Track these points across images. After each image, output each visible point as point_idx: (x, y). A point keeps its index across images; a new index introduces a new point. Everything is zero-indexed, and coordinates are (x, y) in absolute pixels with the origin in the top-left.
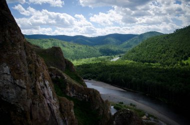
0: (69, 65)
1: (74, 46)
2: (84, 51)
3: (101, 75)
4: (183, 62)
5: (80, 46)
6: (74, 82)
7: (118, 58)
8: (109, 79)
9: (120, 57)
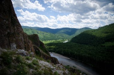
0: (42, 44)
1: (44, 34)
2: (49, 36)
5: (47, 33)
6: (45, 53)
7: (68, 41)
8: (62, 52)
9: (68, 40)
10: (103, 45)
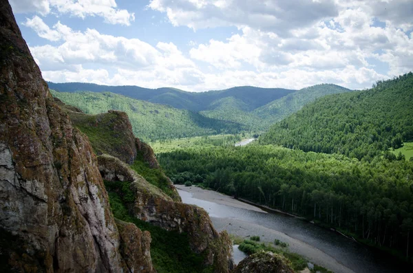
1: (157, 112)
2: (178, 123)
3: (212, 176)
4: (392, 151)
5: (169, 111)
6: (154, 190)
8: (231, 185)
9: (256, 136)
10: (396, 153)
